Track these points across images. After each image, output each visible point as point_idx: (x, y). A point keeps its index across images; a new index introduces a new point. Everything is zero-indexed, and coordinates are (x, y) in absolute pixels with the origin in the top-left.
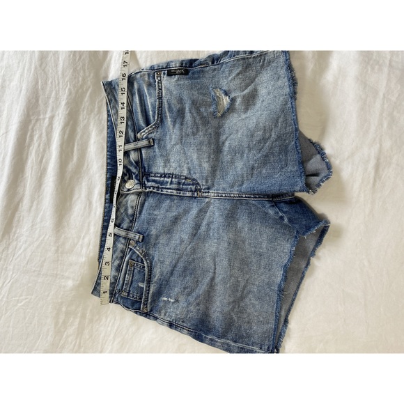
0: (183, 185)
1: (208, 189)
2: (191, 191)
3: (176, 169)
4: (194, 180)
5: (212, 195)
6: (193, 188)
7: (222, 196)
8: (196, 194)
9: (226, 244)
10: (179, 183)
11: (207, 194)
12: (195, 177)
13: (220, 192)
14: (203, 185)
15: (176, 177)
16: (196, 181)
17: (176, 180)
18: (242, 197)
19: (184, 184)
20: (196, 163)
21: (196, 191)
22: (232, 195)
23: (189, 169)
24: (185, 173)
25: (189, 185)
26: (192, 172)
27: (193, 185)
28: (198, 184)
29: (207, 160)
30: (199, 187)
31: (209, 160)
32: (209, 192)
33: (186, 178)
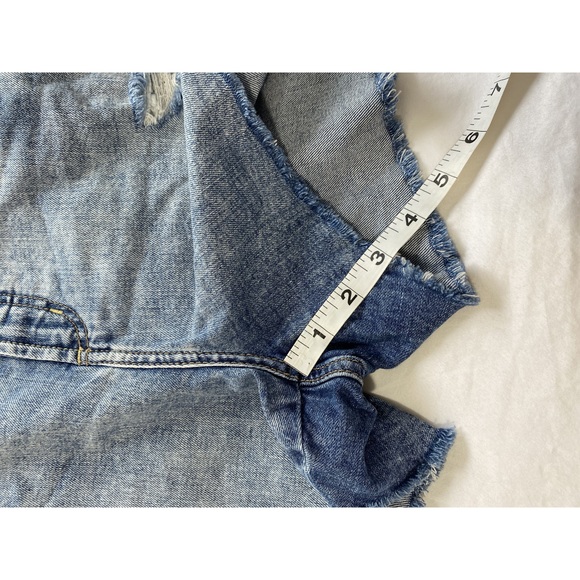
0: (38, 327)
1: (109, 338)
2: (60, 345)
3: (20, 277)
4: (69, 310)
5: (118, 357)
6: (65, 335)
7: (146, 362)
8: (71, 354)
9: (163, 486)
10: (27, 321)
11: (101, 356)
12: (71, 303)
13: (144, 348)
14: (93, 327)
15: (21, 301)
16: (76, 315)
17: (20, 311)
18: (209, 360)
19: (42, 323)
20: (73, 257)
21: (73, 344)
22: (178, 357)
23: (56, 277)
24: (46, 289)
25: (56, 325)
26: (63, 287)
27: (66, 325)
28: (81, 324)
29: (105, 249)
30: (81, 334)
31: (112, 251)
32: (108, 349)
33: (49, 306)
